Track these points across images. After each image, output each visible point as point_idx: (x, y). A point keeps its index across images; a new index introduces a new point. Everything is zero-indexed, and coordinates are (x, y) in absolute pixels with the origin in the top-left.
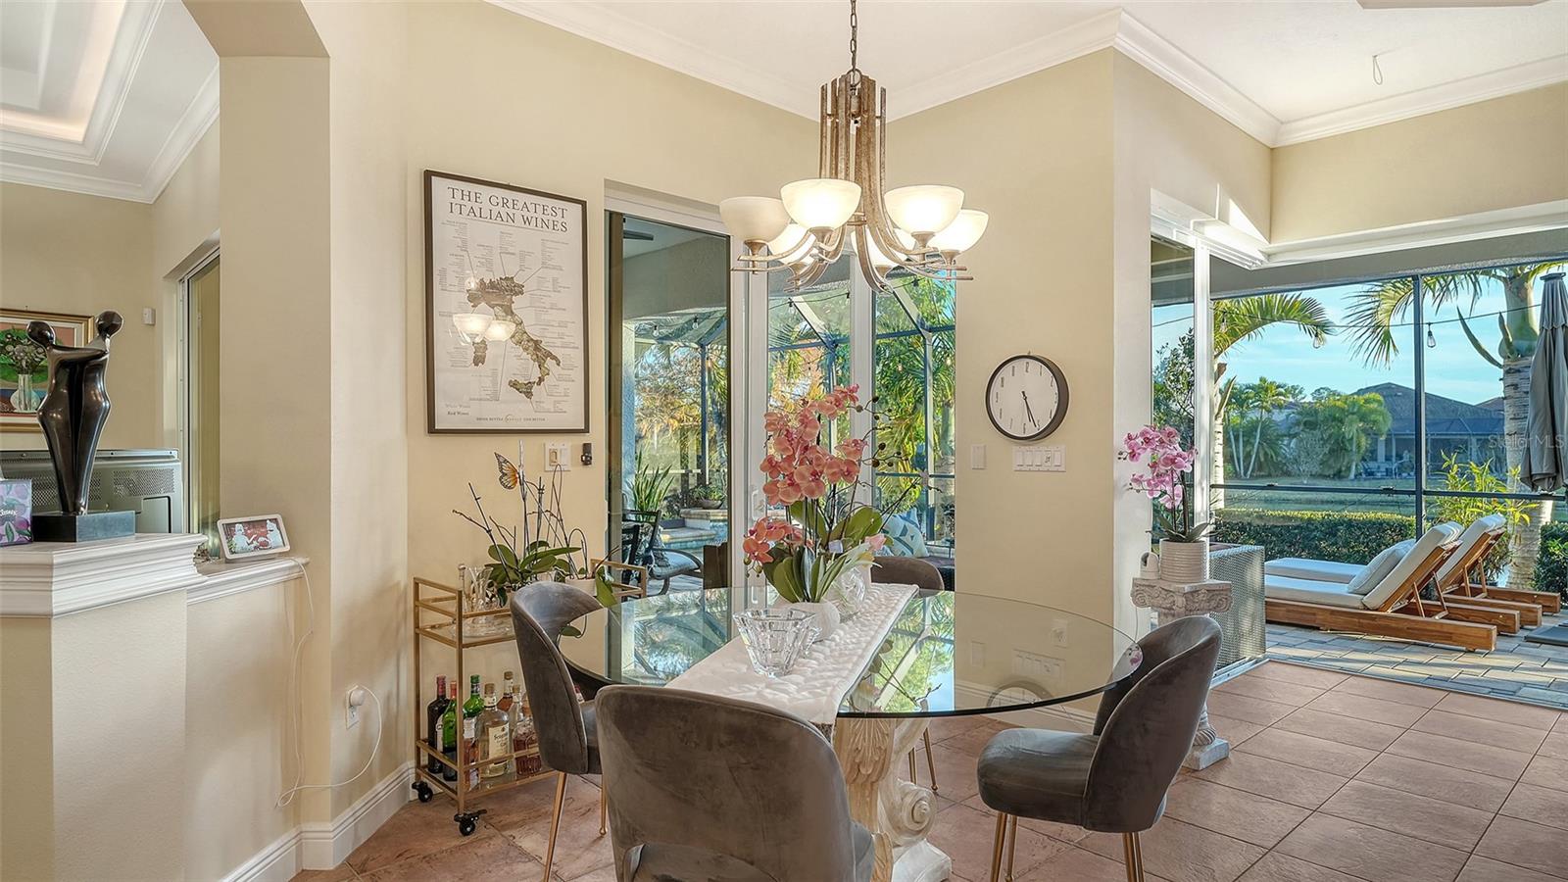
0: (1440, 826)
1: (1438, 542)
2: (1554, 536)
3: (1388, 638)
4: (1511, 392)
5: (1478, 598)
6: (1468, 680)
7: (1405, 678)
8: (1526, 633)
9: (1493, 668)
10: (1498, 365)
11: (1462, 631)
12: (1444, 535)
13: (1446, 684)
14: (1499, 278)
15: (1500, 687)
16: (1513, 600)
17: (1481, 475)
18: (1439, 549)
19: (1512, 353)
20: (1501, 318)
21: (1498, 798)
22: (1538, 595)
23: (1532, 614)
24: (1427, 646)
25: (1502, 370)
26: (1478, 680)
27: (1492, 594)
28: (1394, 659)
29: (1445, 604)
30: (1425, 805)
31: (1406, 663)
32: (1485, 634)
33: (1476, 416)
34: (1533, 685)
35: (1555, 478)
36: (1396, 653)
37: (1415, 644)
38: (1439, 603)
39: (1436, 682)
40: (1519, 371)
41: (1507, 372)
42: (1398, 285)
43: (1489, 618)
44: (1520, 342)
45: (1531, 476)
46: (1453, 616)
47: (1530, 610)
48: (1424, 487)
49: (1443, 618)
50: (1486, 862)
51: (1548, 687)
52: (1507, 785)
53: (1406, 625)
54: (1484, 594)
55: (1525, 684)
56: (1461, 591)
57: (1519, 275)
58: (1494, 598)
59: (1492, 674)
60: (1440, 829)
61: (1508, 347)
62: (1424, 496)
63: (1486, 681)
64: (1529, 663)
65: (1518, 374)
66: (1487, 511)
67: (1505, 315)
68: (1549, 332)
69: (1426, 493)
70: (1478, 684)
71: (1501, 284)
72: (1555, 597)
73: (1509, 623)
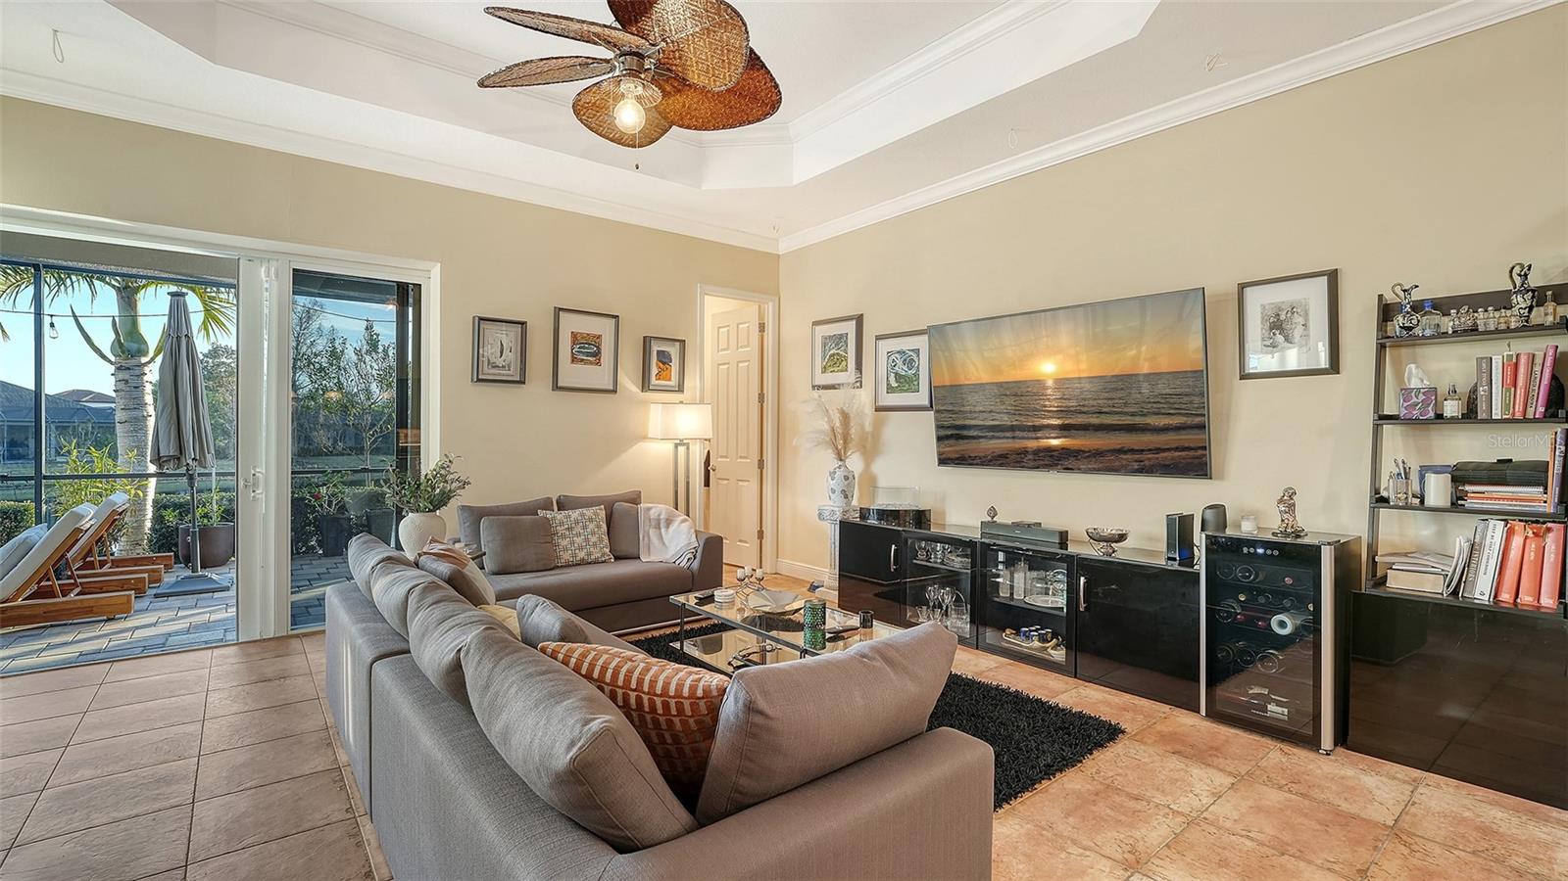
0: (158, 792)
1: (77, 523)
2: (165, 507)
3: (17, 628)
4: (122, 386)
5: (105, 569)
6: (118, 645)
7: (56, 663)
8: (154, 591)
9: (137, 628)
10: (110, 361)
11: (104, 602)
12: (83, 516)
13: (100, 656)
14: (113, 286)
15: (150, 643)
16: (135, 566)
17: (102, 458)
18: (78, 530)
19: (123, 352)
20: (114, 321)
21: (194, 741)
22: (156, 557)
23: (156, 574)
24: (65, 625)
25: (113, 367)
26: (129, 643)
27: (117, 563)
28: (36, 647)
29: (79, 581)
30: (133, 779)
31: (50, 647)
32: (125, 600)
33: (54, 405)
34: (177, 633)
35: (179, 459)
36: (34, 640)
37: (52, 626)
38: (73, 581)
39: (89, 657)
40: (129, 369)
41: (119, 369)
42: (9, 271)
43: (123, 586)
44: (131, 344)
45: (159, 458)
46: (86, 590)
47: (153, 571)
48: (43, 472)
49: (77, 595)
50: (209, 803)
51: (188, 631)
52: (196, 728)
53: (41, 611)
54: (109, 565)
55: (170, 635)
56: (90, 566)
57: (130, 287)
58: (117, 567)
59: (138, 634)
60: (158, 794)
61: (120, 348)
62: (43, 481)
63: (136, 642)
64: (166, 615)
65: (128, 371)
66: (106, 490)
67: (117, 319)
68: (175, 339)
69: (45, 477)
70: (128, 646)
71: (113, 292)
72: (171, 556)
73: (140, 586)
